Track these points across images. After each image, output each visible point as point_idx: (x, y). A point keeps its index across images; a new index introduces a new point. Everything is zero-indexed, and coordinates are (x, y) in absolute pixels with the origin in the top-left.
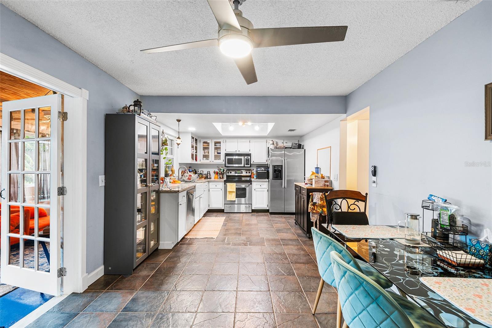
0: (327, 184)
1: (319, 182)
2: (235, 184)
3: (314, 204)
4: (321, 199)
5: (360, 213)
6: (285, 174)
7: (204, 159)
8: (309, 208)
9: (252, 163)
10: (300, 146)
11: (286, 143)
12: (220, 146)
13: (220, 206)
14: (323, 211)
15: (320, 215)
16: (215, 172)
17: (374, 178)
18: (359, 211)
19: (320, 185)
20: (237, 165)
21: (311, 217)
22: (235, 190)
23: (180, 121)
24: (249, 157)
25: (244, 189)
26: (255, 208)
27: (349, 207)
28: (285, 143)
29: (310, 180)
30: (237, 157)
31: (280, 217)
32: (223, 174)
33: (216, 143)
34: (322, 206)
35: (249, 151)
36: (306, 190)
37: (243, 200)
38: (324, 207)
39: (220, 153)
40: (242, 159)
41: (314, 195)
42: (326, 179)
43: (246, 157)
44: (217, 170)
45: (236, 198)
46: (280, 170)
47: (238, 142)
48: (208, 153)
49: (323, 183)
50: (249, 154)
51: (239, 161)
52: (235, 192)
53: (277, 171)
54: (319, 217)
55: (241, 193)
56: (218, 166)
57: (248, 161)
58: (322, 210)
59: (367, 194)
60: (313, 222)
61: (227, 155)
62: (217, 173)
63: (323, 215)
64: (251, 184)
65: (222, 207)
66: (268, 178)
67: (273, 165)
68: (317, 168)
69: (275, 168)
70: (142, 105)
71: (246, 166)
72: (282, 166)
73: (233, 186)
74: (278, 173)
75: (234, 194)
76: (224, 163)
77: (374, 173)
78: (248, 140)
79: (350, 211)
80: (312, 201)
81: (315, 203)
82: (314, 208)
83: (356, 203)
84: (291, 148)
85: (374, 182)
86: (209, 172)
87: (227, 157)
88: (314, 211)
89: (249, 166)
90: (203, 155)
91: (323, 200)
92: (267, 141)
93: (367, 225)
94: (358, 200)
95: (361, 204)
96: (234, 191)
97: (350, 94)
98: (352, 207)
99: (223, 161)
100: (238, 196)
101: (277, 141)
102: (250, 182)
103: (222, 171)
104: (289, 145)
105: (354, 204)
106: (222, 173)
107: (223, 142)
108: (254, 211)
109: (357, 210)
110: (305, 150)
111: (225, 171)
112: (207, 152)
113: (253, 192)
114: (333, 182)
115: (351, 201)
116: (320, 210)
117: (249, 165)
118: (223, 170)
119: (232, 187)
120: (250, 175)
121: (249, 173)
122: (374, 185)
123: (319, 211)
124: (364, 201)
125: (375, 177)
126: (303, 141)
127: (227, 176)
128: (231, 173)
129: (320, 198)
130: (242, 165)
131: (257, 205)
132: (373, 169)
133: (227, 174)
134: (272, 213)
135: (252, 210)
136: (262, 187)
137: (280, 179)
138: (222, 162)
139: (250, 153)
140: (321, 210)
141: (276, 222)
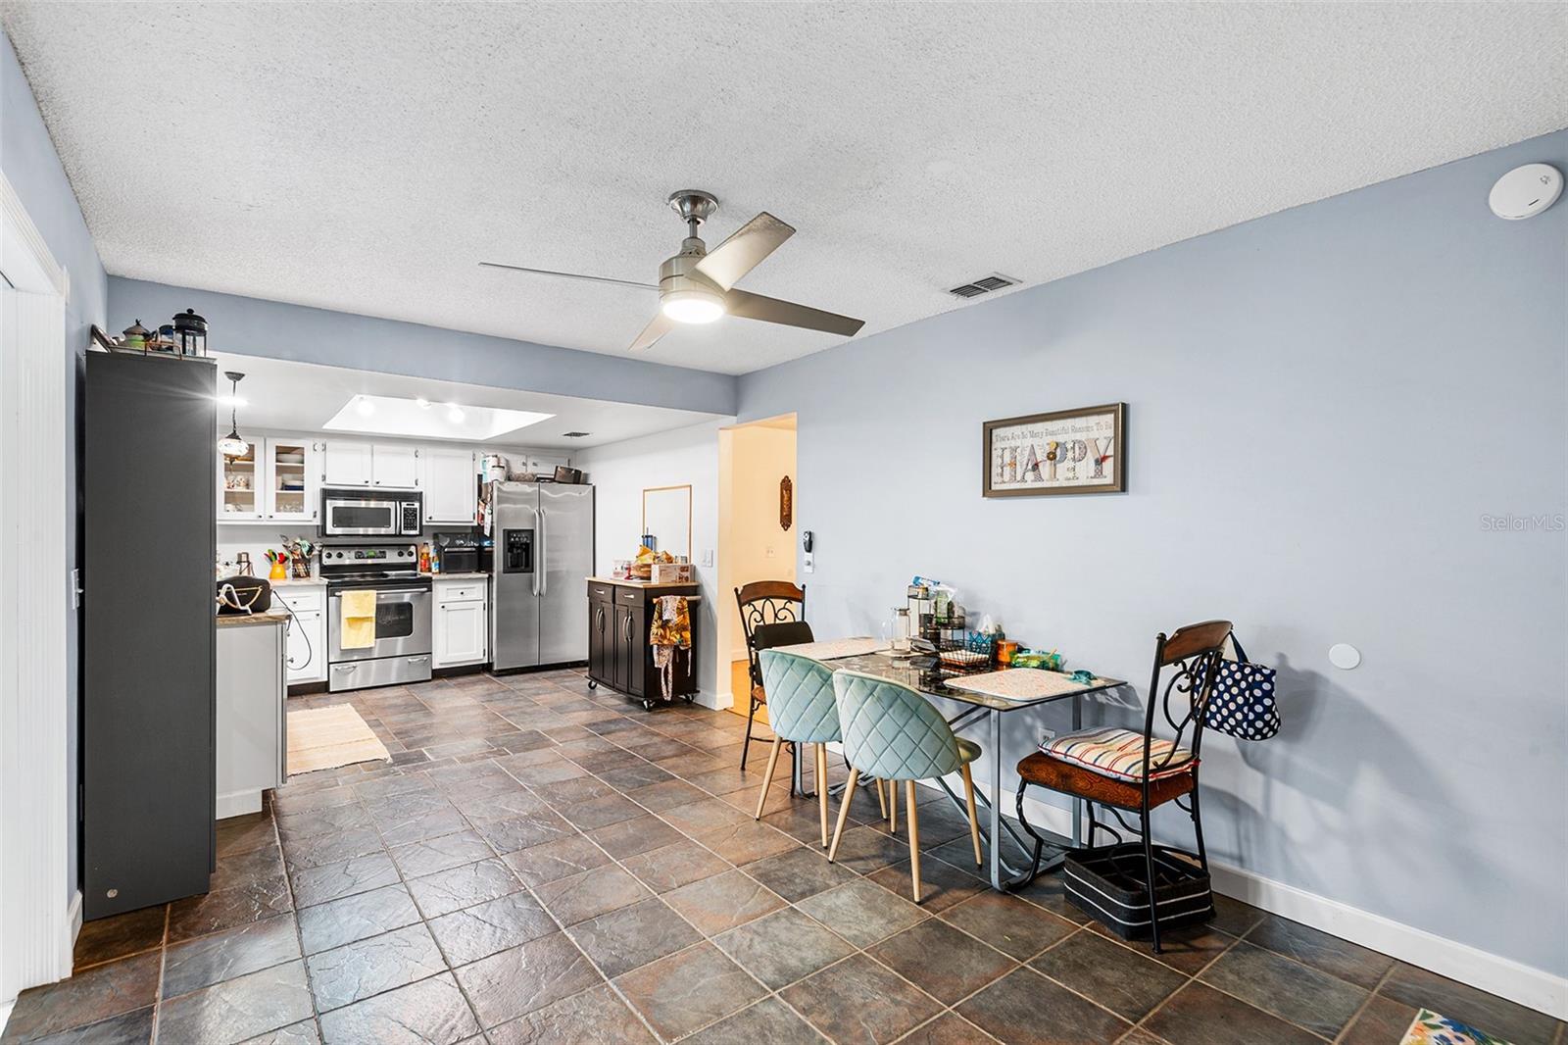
0: (685, 574)
1: (669, 570)
2: (376, 592)
3: (665, 625)
4: (680, 611)
5: (795, 624)
6: (541, 554)
7: (230, 506)
8: (652, 637)
9: (424, 523)
10: (577, 478)
11: (535, 464)
12: (303, 463)
13: (316, 673)
14: (683, 640)
15: (676, 649)
16: (271, 557)
17: (808, 556)
18: (792, 621)
19: (671, 580)
20: (371, 531)
21: (656, 657)
22: (373, 614)
23: (239, 379)
24: (417, 505)
25: (405, 609)
26: (441, 664)
27: (776, 615)
28: (530, 463)
29: (642, 567)
30: (373, 504)
31: (531, 679)
32: (309, 561)
33: (281, 451)
34: (681, 629)
35: (414, 485)
36: (643, 592)
37: (399, 643)
38: (685, 629)
39: (301, 488)
40: (389, 509)
41: (664, 603)
42: (680, 563)
43: (404, 505)
44: (279, 549)
45: (376, 638)
46: (527, 544)
47: (372, 454)
48: (247, 485)
49: (678, 572)
50: (416, 493)
51: (382, 518)
52: (374, 620)
53: (518, 548)
54: (671, 654)
55: (396, 622)
56: (285, 532)
57: (411, 518)
58: (681, 636)
59: (804, 587)
60: (661, 669)
61: (328, 494)
62: (283, 559)
63: (682, 648)
64: (430, 590)
65: (319, 676)
66: (489, 568)
67: (504, 530)
68: (647, 537)
69: (509, 537)
70: (206, 329)
71: (403, 532)
72: (532, 532)
73: (368, 598)
74: (521, 552)
75: (370, 628)
76: (318, 522)
77: (809, 547)
78: (411, 449)
79: (778, 622)
80: (660, 617)
81: (668, 621)
82: (665, 633)
83: (788, 605)
84: (553, 480)
85: (809, 564)
86: (248, 555)
87: (330, 504)
88: (666, 642)
89: (416, 532)
90: (226, 492)
91: (683, 613)
92: (474, 455)
93: (812, 644)
94: (790, 599)
95: (795, 606)
96: (369, 615)
97: (752, 373)
98: (781, 615)
99: (315, 516)
100: (382, 631)
101: (508, 456)
102: (427, 583)
103: (305, 550)
104: (547, 470)
105: (784, 608)
106: (303, 556)
107: (315, 450)
108: (438, 674)
109: (790, 620)
110: (594, 488)
111: (315, 552)
112: (242, 484)
113: (437, 614)
114: (698, 568)
115: (779, 603)
116: (675, 638)
117: (415, 528)
118: (307, 548)
119: (362, 603)
120: (415, 560)
121: (411, 554)
122: (809, 569)
123: (675, 640)
124: (800, 601)
125: (810, 554)
126: (585, 462)
127: (325, 566)
128: (340, 556)
129: (678, 608)
130: (391, 530)
131: (449, 655)
132: (807, 539)
133: (326, 561)
134: (502, 673)
135: (433, 671)
136: (465, 598)
137: (527, 569)
138: (311, 518)
139: (417, 490)
140: (678, 636)
141: (533, 691)
